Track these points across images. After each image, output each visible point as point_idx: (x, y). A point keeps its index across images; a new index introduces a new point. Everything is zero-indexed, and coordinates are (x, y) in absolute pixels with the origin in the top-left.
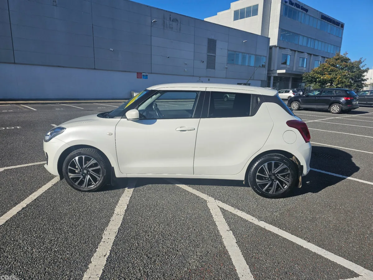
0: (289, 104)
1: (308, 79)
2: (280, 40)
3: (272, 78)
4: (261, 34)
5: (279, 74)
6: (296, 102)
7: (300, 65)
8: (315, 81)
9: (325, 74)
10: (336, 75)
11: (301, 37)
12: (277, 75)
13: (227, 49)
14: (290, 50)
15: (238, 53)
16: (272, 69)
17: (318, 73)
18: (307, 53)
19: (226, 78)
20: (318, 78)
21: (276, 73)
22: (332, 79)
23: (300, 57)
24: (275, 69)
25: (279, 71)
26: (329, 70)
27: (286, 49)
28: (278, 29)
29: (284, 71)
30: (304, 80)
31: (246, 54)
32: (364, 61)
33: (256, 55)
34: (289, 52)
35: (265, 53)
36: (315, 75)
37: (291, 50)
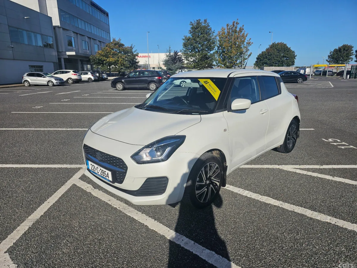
0: (113, 85)
1: (96, 62)
2: (62, 21)
3: (63, 60)
4: (40, 11)
5: (68, 56)
6: (121, 83)
7: (84, 48)
8: (103, 64)
9: (109, 57)
10: (118, 58)
11: (79, 20)
12: (67, 57)
13: (7, 24)
14: (72, 32)
15: (21, 30)
16: (61, 51)
17: (104, 56)
18: (87, 37)
19: (14, 59)
20: (104, 60)
21: (66, 55)
22: (116, 61)
23: (82, 40)
24: (64, 51)
25: (68, 53)
26: (111, 54)
27: (69, 31)
28: (57, 9)
29: (73, 53)
30: (92, 62)
31: (30, 33)
32: (134, 47)
33: (42, 35)
34: (73, 35)
35: (51, 33)
36: (102, 58)
37: (74, 32)
